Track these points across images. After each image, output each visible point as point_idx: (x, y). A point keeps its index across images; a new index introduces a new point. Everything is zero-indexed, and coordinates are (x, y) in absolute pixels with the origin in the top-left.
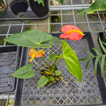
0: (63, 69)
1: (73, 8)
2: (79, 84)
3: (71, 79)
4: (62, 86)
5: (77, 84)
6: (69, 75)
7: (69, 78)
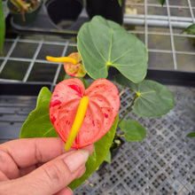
0: (143, 147)
1: (172, 23)
2: (177, 186)
3: (160, 173)
4: (139, 186)
5: (173, 186)
6: (155, 163)
7: (155, 170)
